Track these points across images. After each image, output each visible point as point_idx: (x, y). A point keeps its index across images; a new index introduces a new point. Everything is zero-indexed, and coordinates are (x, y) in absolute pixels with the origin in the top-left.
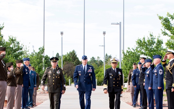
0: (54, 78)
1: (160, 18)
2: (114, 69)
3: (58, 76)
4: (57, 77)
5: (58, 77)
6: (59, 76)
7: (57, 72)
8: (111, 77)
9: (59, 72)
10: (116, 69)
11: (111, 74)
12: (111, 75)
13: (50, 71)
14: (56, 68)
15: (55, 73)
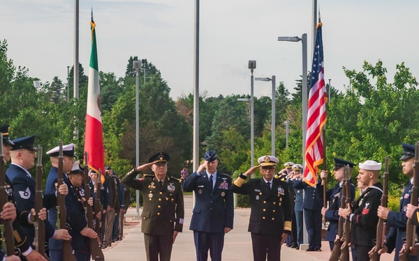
0: (160, 200)
1: (349, 74)
2: (266, 182)
3: (170, 197)
4: (167, 199)
5: (170, 200)
6: (172, 197)
7: (169, 187)
8: (258, 198)
9: (174, 188)
10: (271, 182)
11: (259, 191)
12: (258, 193)
13: (153, 184)
14: (166, 179)
15: (164, 190)
